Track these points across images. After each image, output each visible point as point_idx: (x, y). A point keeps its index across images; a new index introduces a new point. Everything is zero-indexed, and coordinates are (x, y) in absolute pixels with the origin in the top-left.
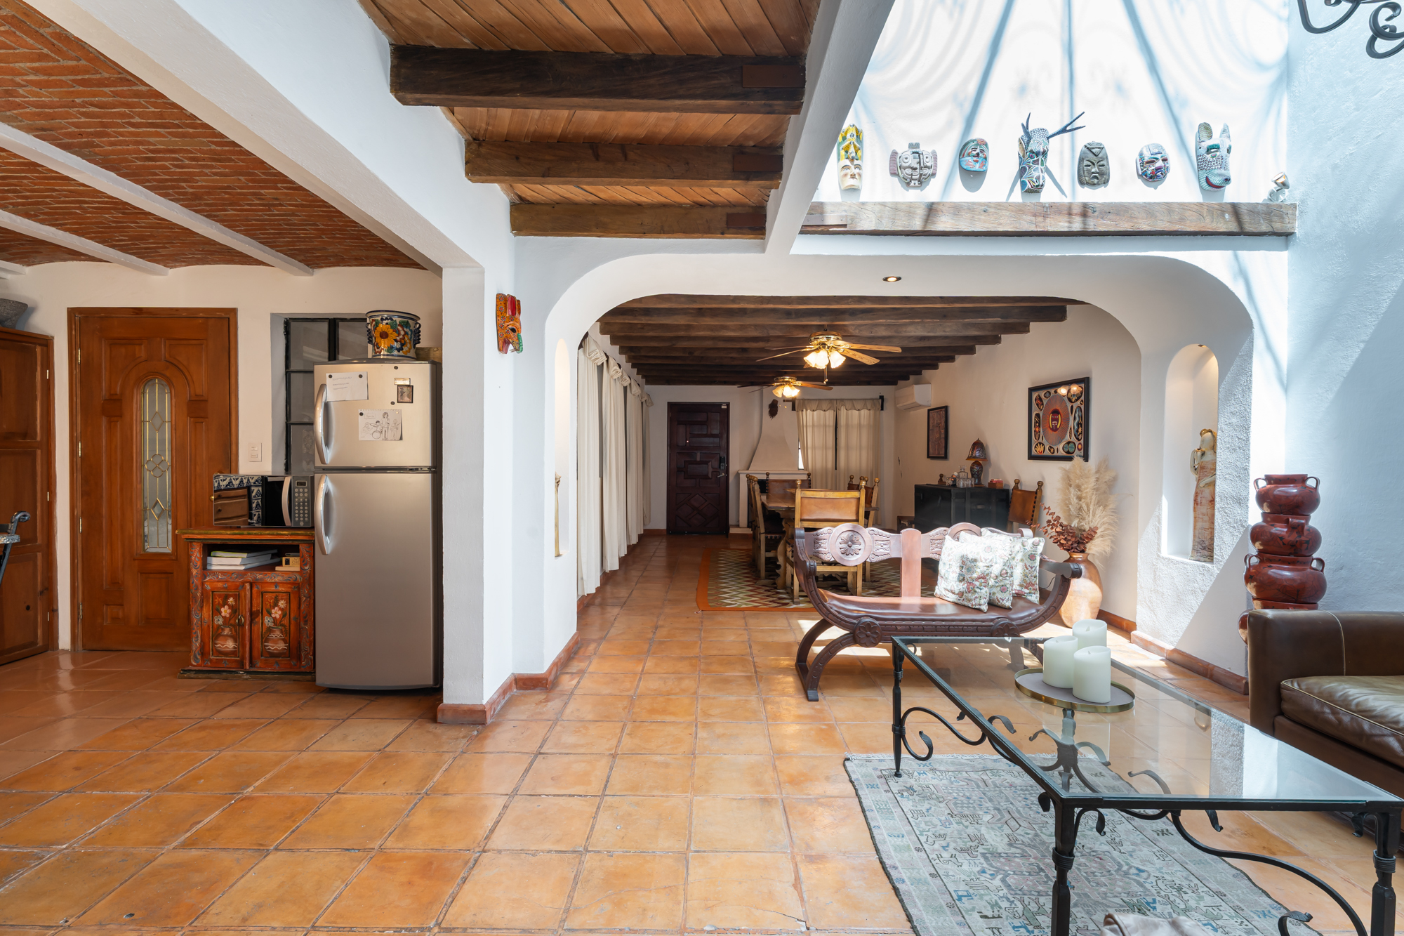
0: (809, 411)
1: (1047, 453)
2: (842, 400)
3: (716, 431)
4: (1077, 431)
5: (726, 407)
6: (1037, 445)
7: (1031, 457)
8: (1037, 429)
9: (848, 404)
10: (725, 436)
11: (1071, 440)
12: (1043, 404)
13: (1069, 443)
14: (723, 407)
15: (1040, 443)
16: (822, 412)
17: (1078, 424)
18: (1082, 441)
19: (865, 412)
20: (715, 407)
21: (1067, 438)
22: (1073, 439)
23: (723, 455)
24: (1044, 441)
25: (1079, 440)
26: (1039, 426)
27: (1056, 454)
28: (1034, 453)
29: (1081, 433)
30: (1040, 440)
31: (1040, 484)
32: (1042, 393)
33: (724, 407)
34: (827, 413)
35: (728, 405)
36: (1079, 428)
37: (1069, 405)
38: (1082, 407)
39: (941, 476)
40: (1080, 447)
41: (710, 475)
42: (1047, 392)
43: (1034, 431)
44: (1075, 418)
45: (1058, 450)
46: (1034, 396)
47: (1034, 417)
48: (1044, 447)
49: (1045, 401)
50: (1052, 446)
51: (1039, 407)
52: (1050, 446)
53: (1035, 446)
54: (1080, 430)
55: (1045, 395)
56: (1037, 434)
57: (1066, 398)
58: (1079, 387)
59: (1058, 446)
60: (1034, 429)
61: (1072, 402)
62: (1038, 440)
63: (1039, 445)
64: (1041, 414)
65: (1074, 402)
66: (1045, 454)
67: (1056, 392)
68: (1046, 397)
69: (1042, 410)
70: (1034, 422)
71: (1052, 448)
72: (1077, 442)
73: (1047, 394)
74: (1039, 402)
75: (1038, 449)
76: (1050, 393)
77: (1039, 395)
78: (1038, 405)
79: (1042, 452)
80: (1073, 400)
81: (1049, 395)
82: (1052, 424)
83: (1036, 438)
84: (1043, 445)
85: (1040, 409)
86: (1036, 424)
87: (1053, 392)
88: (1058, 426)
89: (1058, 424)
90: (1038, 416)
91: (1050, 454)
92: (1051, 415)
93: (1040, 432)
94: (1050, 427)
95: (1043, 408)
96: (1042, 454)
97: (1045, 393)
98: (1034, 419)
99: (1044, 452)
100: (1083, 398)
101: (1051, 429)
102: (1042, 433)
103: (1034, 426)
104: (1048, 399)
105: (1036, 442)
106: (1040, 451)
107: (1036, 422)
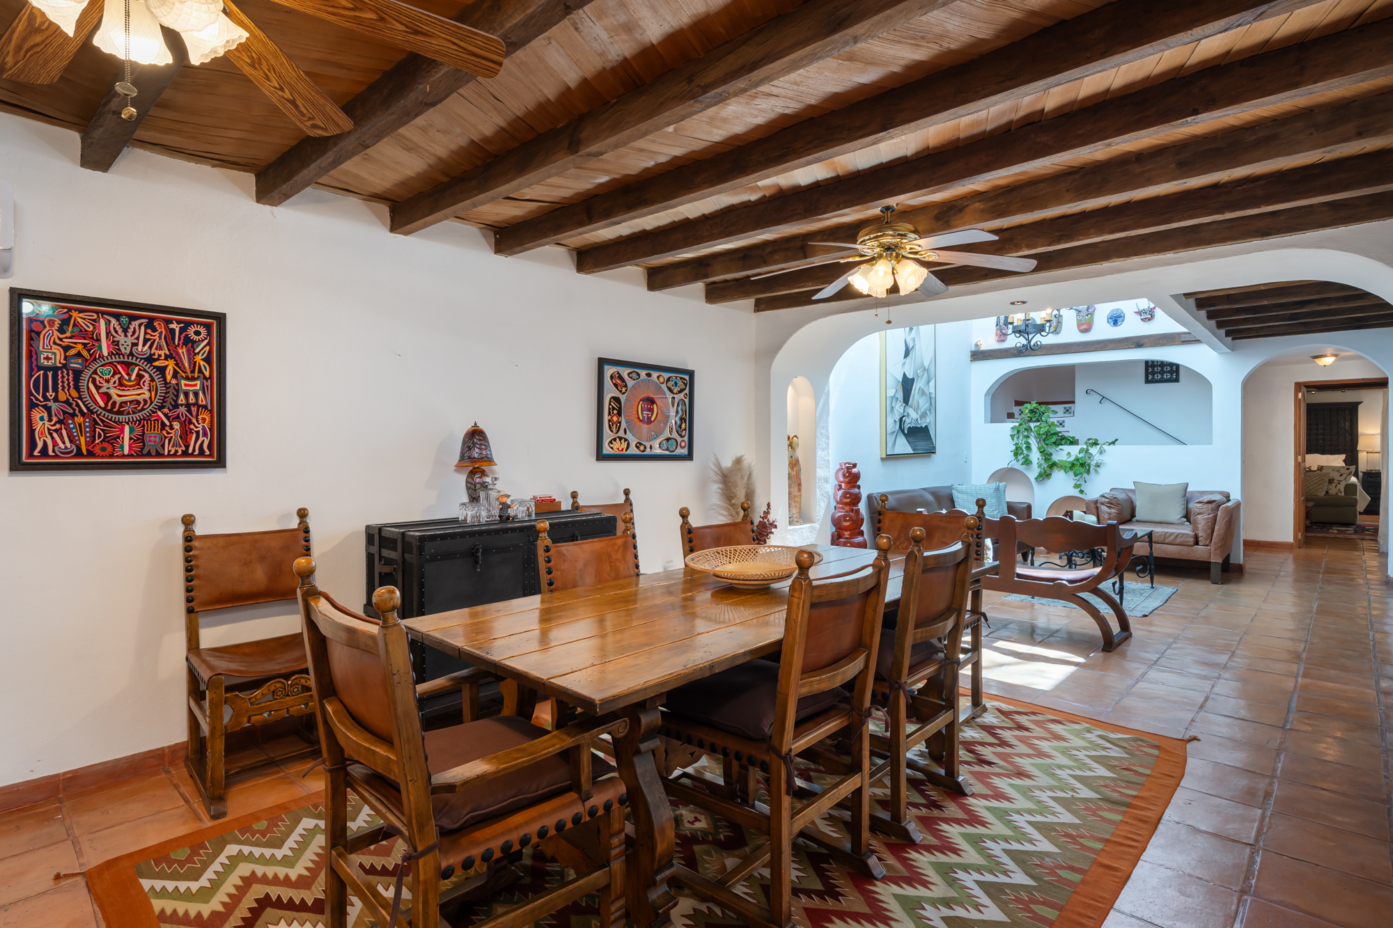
1: (633, 450)
4: (680, 427)
6: (615, 440)
7: (601, 457)
8: (615, 419)
11: (672, 437)
12: (626, 386)
13: (668, 440)
15: (621, 439)
17: (681, 419)
18: (686, 439)
21: (666, 433)
22: (675, 435)
24: (629, 436)
25: (682, 436)
26: (619, 414)
27: (648, 452)
28: (607, 450)
29: (685, 430)
30: (621, 434)
32: (625, 372)
36: (682, 422)
37: (669, 396)
38: (687, 401)
40: (683, 444)
42: (634, 371)
43: (609, 421)
44: (677, 412)
45: (651, 448)
46: (609, 371)
47: (610, 402)
48: (626, 442)
49: (630, 383)
50: (643, 443)
51: (618, 389)
52: (639, 443)
53: (611, 442)
54: (683, 426)
55: (630, 375)
56: (614, 426)
57: (664, 387)
58: (681, 378)
59: (652, 443)
60: (610, 417)
61: (673, 393)
62: (617, 433)
63: (618, 439)
64: (623, 398)
65: (677, 394)
66: (629, 452)
67: (649, 375)
68: (631, 378)
69: (624, 393)
70: (609, 409)
71: (642, 444)
72: (679, 439)
73: (634, 375)
74: (619, 381)
75: (616, 445)
76: (638, 375)
77: (618, 373)
78: (616, 385)
79: (622, 450)
80: (675, 391)
81: (638, 377)
82: (642, 414)
83: (612, 431)
84: (626, 440)
85: (621, 391)
86: (613, 411)
87: (643, 373)
88: (653, 419)
89: (652, 415)
90: (617, 400)
91: (637, 452)
92: (641, 402)
93: (620, 423)
94: (639, 418)
95: (626, 390)
96: (624, 452)
97: (631, 373)
98: (610, 404)
99: (626, 450)
100: (687, 391)
101: (641, 421)
102: (624, 425)
103: (609, 414)
104: (635, 381)
105: (613, 436)
106: (620, 449)
107: (614, 408)
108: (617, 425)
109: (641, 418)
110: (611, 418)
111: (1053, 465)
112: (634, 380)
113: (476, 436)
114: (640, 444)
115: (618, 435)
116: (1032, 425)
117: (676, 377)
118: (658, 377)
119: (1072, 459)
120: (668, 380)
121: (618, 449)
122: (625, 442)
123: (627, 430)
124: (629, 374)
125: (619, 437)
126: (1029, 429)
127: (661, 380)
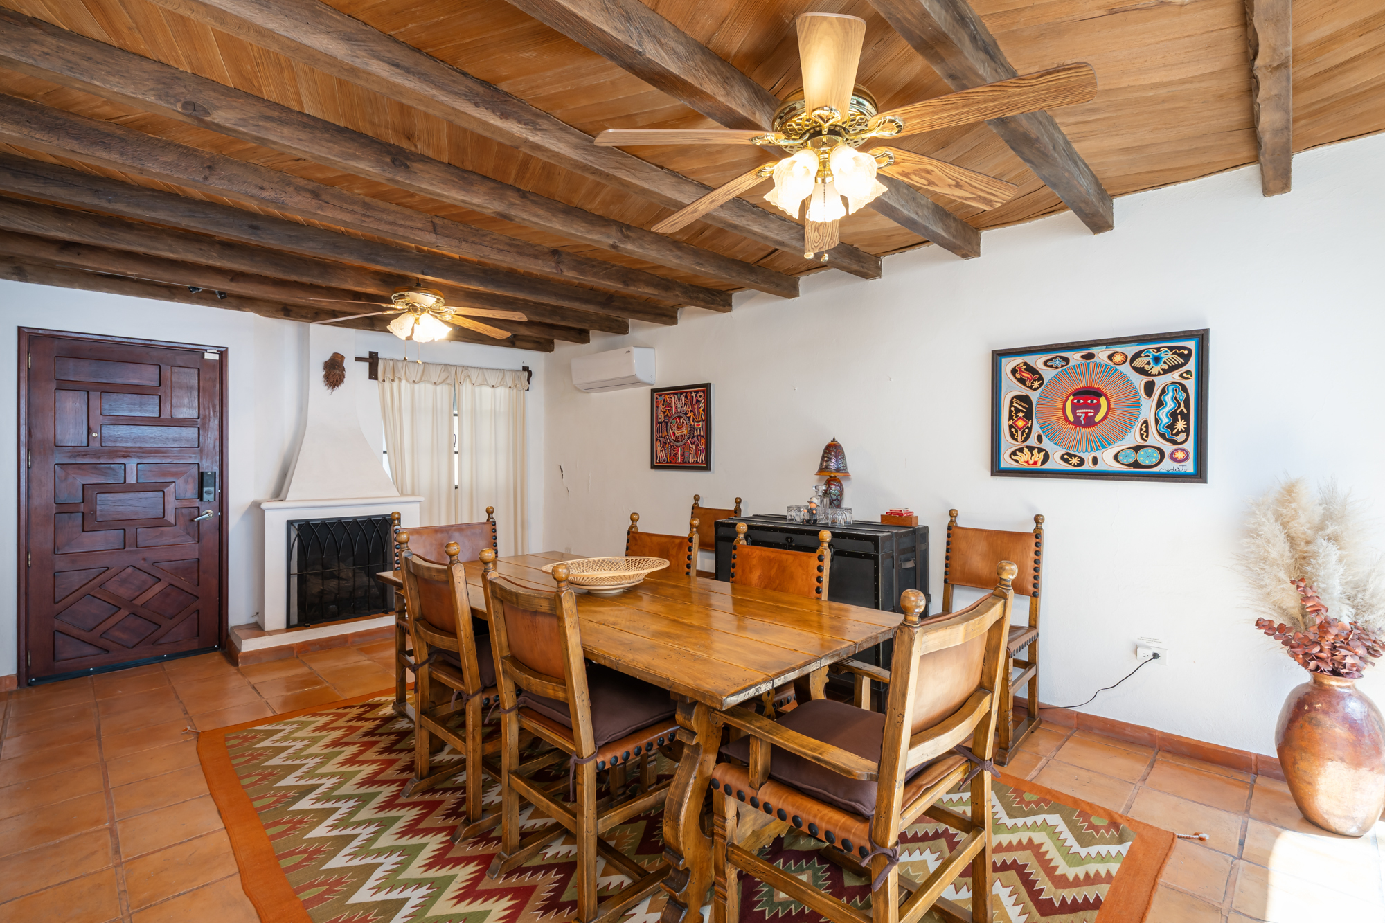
0: (404, 382)
1: (1055, 463)
2: (464, 367)
3: (187, 410)
4: (1170, 427)
5: (216, 357)
6: (1021, 450)
7: (997, 471)
8: (1021, 424)
9: (474, 374)
10: (214, 424)
11: (1146, 444)
12: (1041, 378)
13: (1137, 449)
14: (207, 356)
15: (1031, 449)
16: (430, 387)
17: (1174, 415)
18: (1190, 446)
19: (502, 392)
20: (191, 355)
21: (1134, 438)
22: (1154, 439)
23: (210, 466)
24: (1047, 444)
25: (1175, 443)
26: (1029, 416)
27: (1088, 466)
28: (1006, 462)
29: (1187, 430)
30: (1032, 441)
31: (1038, 519)
32: (1038, 362)
33: (211, 356)
34: (439, 388)
35: (223, 354)
36: (1175, 420)
37: (1139, 381)
38: (1191, 385)
39: (697, 498)
40: (1180, 455)
41: (170, 518)
42: (1056, 357)
43: (1011, 427)
44: (1160, 404)
45: (1095, 461)
46: (1008, 364)
47: (1012, 402)
48: (1042, 454)
49: (1048, 374)
50: (1076, 453)
51: (1025, 385)
52: (1067, 454)
53: (1014, 453)
54: (1180, 425)
55: (1049, 363)
56: (1020, 433)
57: (1126, 369)
58: (1171, 348)
59: (1098, 454)
60: (1011, 422)
61: (1150, 375)
62: (1023, 442)
63: (1026, 450)
64: (1034, 396)
65: (1159, 374)
66: (1047, 466)
67: (1090, 356)
68: (1051, 366)
69: (1036, 389)
70: (1011, 411)
71: (1075, 456)
72: (1168, 448)
73: (1058, 362)
74: (1028, 375)
75: (1024, 457)
76: (1067, 360)
77: (1026, 364)
78: (1022, 381)
79: (1035, 463)
80: (1155, 371)
81: (1064, 363)
82: (1074, 413)
83: (1016, 440)
84: (1040, 450)
85: (1030, 387)
86: (1016, 413)
87: (1075, 357)
88: (1097, 419)
89: (1096, 413)
90: (1025, 399)
91: (1065, 467)
92: (1071, 397)
93: (1030, 429)
94: (1066, 419)
95: (1041, 385)
96: (1038, 466)
97: (1051, 360)
98: (1011, 405)
99: (1043, 463)
100: (1191, 365)
101: (1070, 423)
102: (1036, 429)
103: (1011, 417)
104: (1060, 370)
105: (1018, 445)
106: (1031, 462)
107: (1017, 410)
108: (1023, 431)
109: (1071, 419)
110: (1014, 423)
112: (1057, 368)
113: (833, 449)
114: (1071, 455)
115: (1027, 443)
117: (1158, 349)
118: (1110, 357)
120: (1137, 355)
121: (1027, 462)
122: (1039, 452)
123: (1044, 437)
124: (1045, 363)
125: (1027, 447)
127: (1118, 358)
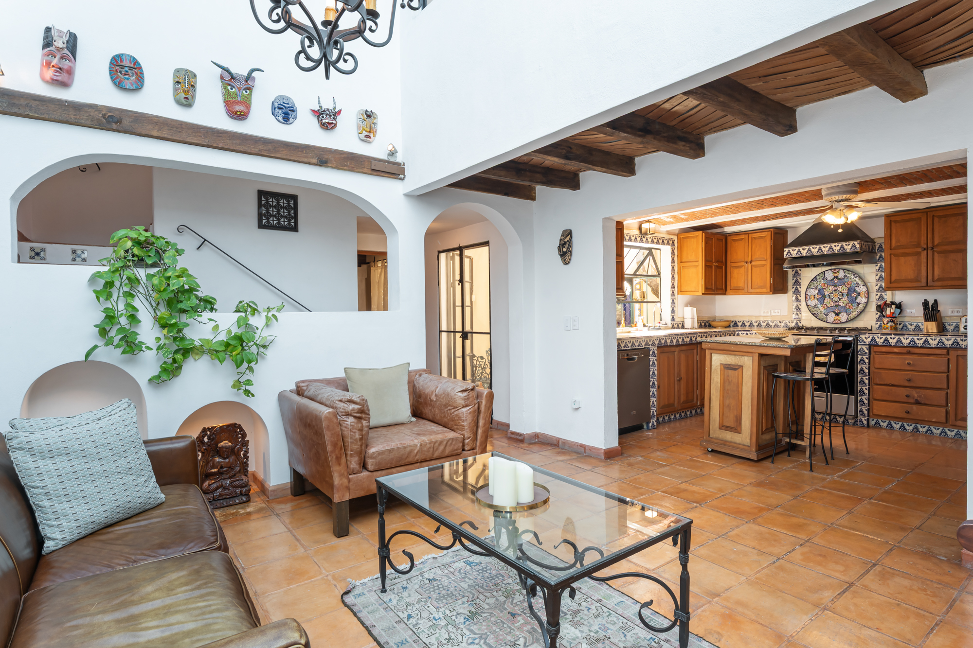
111: (187, 352)
116: (142, 273)
119: (223, 337)
126: (133, 281)
